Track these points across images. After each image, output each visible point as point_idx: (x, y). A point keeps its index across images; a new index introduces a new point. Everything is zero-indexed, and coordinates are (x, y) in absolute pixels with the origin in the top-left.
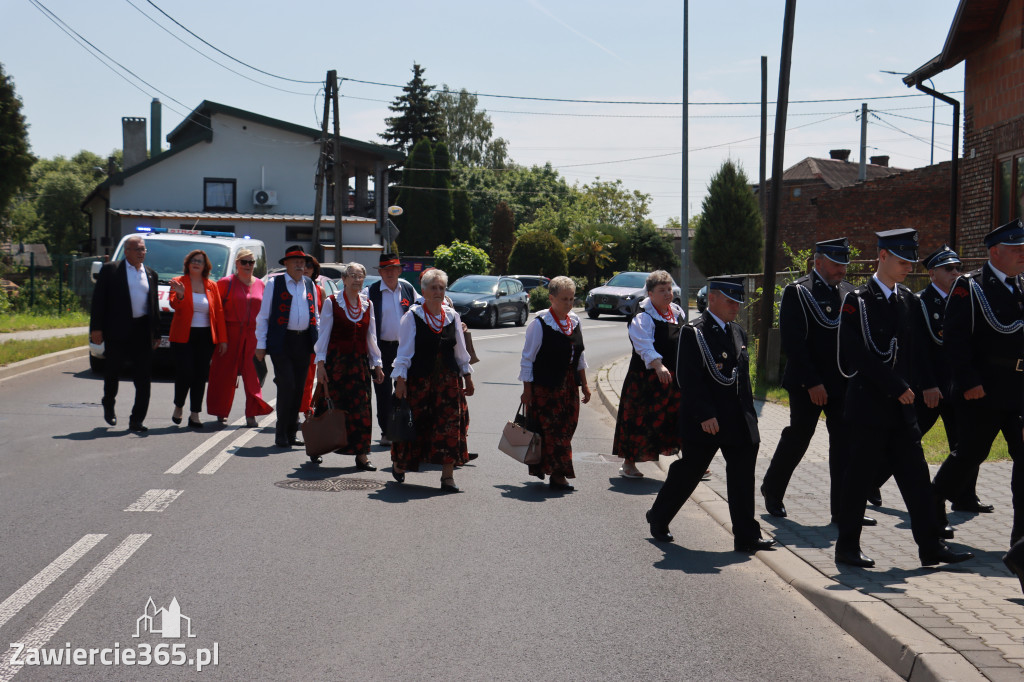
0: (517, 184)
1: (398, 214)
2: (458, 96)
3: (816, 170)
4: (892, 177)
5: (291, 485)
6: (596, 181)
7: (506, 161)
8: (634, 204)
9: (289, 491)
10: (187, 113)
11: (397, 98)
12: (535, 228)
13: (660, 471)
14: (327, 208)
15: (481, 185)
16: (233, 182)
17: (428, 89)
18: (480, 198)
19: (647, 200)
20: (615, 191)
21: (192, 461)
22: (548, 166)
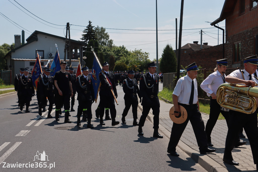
0: (115, 51)
1: (85, 59)
2: (101, 29)
3: (190, 46)
4: (208, 48)
5: (58, 128)
6: (135, 50)
7: (113, 45)
8: (145, 55)
9: (58, 130)
10: (31, 34)
11: (85, 29)
12: (120, 62)
13: (151, 123)
14: (67, 57)
15: (106, 51)
16: (43, 51)
17: (93, 27)
18: (106, 54)
19: (148, 54)
20: (140, 52)
21: (33, 123)
22: (123, 46)
